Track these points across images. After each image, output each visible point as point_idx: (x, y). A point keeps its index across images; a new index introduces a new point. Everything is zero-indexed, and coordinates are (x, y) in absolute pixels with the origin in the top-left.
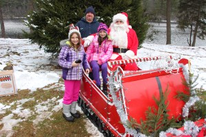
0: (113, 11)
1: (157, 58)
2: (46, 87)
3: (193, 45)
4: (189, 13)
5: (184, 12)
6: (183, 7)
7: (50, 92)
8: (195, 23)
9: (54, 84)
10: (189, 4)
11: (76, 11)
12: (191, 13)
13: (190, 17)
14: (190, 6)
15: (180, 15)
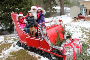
5: (45, 4)
6: (45, 2)
8: (50, 8)
10: (47, 1)
11: (6, 6)
12: (48, 5)
14: (47, 2)
15: (44, 5)
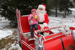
0: (36, 4)
1: (60, 27)
2: (6, 37)
3: (65, 17)
4: (63, 6)
5: (61, 5)
6: (61, 3)
7: (8, 40)
8: (65, 9)
9: (10, 35)
10: (63, 2)
12: (64, 6)
13: (64, 7)
